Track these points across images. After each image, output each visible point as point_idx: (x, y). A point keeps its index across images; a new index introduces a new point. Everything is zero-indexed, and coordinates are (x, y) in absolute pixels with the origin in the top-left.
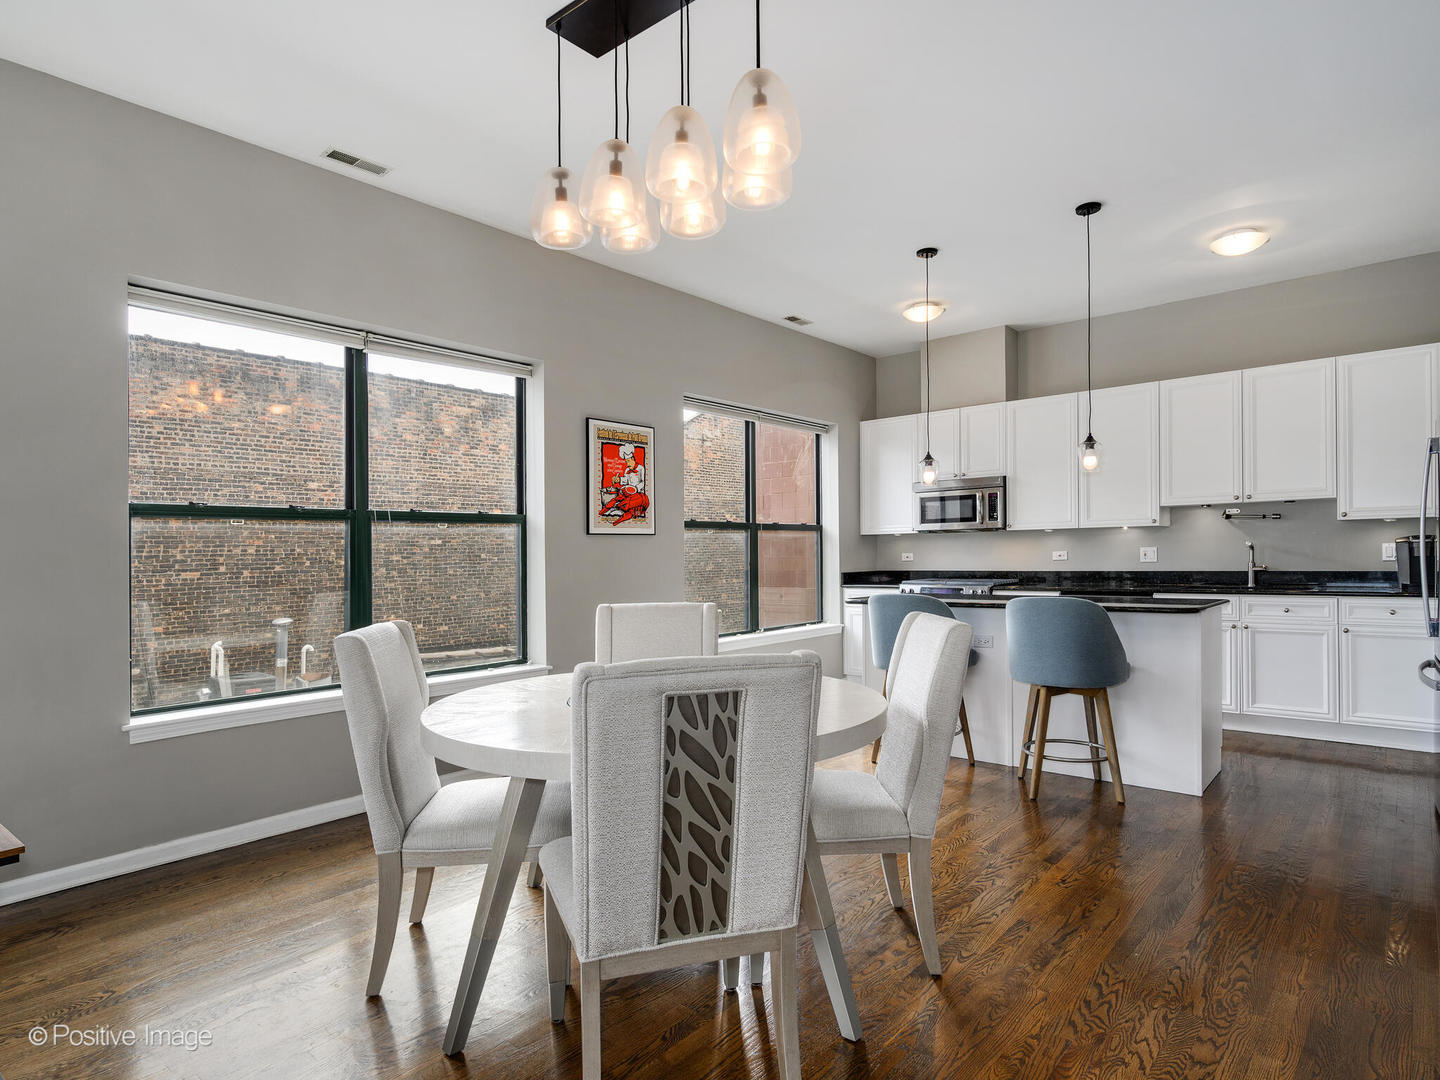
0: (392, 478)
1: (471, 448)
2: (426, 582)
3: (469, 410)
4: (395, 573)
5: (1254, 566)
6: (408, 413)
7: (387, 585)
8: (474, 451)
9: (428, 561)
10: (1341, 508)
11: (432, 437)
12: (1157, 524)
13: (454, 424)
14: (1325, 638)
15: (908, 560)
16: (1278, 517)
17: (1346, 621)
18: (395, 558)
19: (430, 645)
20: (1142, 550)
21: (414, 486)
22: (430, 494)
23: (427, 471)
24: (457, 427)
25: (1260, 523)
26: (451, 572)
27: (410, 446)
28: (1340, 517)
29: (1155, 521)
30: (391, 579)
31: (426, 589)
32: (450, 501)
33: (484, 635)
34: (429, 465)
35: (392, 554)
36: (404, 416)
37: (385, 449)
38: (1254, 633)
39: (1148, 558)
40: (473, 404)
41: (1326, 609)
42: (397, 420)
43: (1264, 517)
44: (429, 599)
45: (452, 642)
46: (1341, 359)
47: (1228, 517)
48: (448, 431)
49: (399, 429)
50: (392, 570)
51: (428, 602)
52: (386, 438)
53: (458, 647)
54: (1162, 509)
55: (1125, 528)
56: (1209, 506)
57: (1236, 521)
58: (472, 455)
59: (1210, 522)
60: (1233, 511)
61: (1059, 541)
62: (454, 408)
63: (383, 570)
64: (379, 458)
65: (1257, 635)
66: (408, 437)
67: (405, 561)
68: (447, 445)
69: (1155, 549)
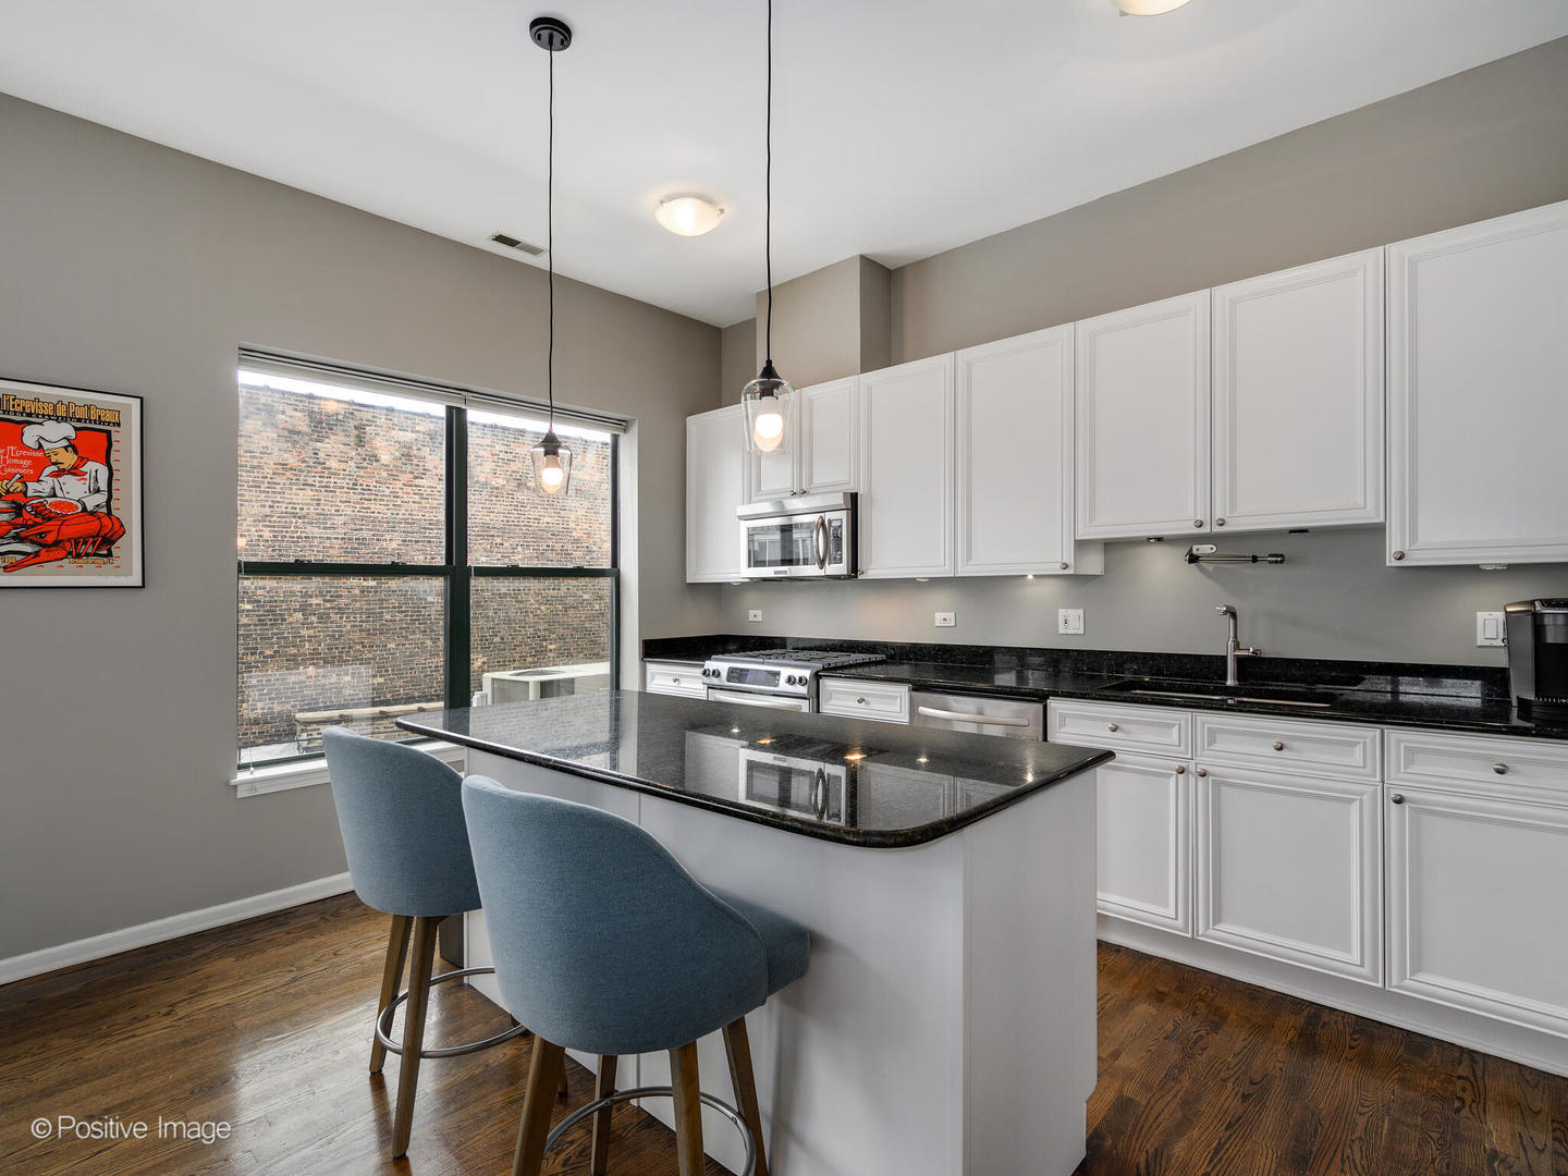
0: (312, 510)
1: (416, 478)
2: (355, 629)
3: (414, 436)
4: (314, 619)
5: (1237, 646)
6: (332, 437)
7: (304, 632)
8: (417, 482)
9: (358, 605)
10: (1394, 543)
11: (365, 464)
12: (1070, 571)
13: (393, 449)
14: (1355, 807)
15: (757, 618)
16: (1280, 559)
17: (1399, 781)
18: (314, 601)
19: (360, 699)
20: (1062, 612)
21: (339, 520)
22: (362, 530)
23: (358, 503)
24: (398, 454)
25: (1249, 570)
26: (388, 617)
27: (335, 474)
28: (1391, 562)
29: (1066, 566)
30: (310, 626)
31: (356, 636)
32: (388, 537)
33: (431, 687)
34: (360, 497)
35: (311, 596)
36: (327, 440)
37: (301, 478)
38: (1218, 785)
39: (1070, 627)
40: (418, 428)
41: (1358, 750)
42: (319, 444)
43: (1255, 559)
44: (359, 647)
45: (388, 696)
46: (1395, 249)
47: (1193, 559)
48: (385, 458)
49: (321, 455)
50: (310, 614)
51: (359, 650)
52: (304, 465)
53: (396, 702)
54: (1081, 545)
55: (1030, 577)
56: (1159, 539)
57: (1210, 567)
58: (416, 486)
59: (1164, 567)
60: (1205, 549)
61: (941, 597)
62: (394, 433)
63: (300, 615)
64: (294, 487)
65: (1224, 789)
66: (333, 464)
67: (328, 605)
68: (384, 474)
69: (1081, 612)
